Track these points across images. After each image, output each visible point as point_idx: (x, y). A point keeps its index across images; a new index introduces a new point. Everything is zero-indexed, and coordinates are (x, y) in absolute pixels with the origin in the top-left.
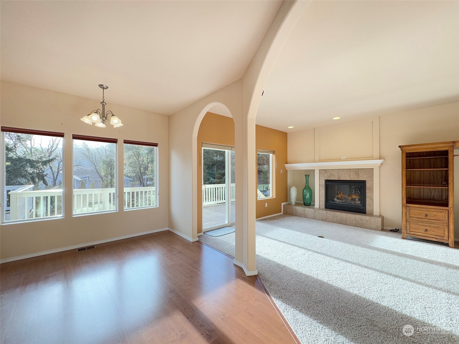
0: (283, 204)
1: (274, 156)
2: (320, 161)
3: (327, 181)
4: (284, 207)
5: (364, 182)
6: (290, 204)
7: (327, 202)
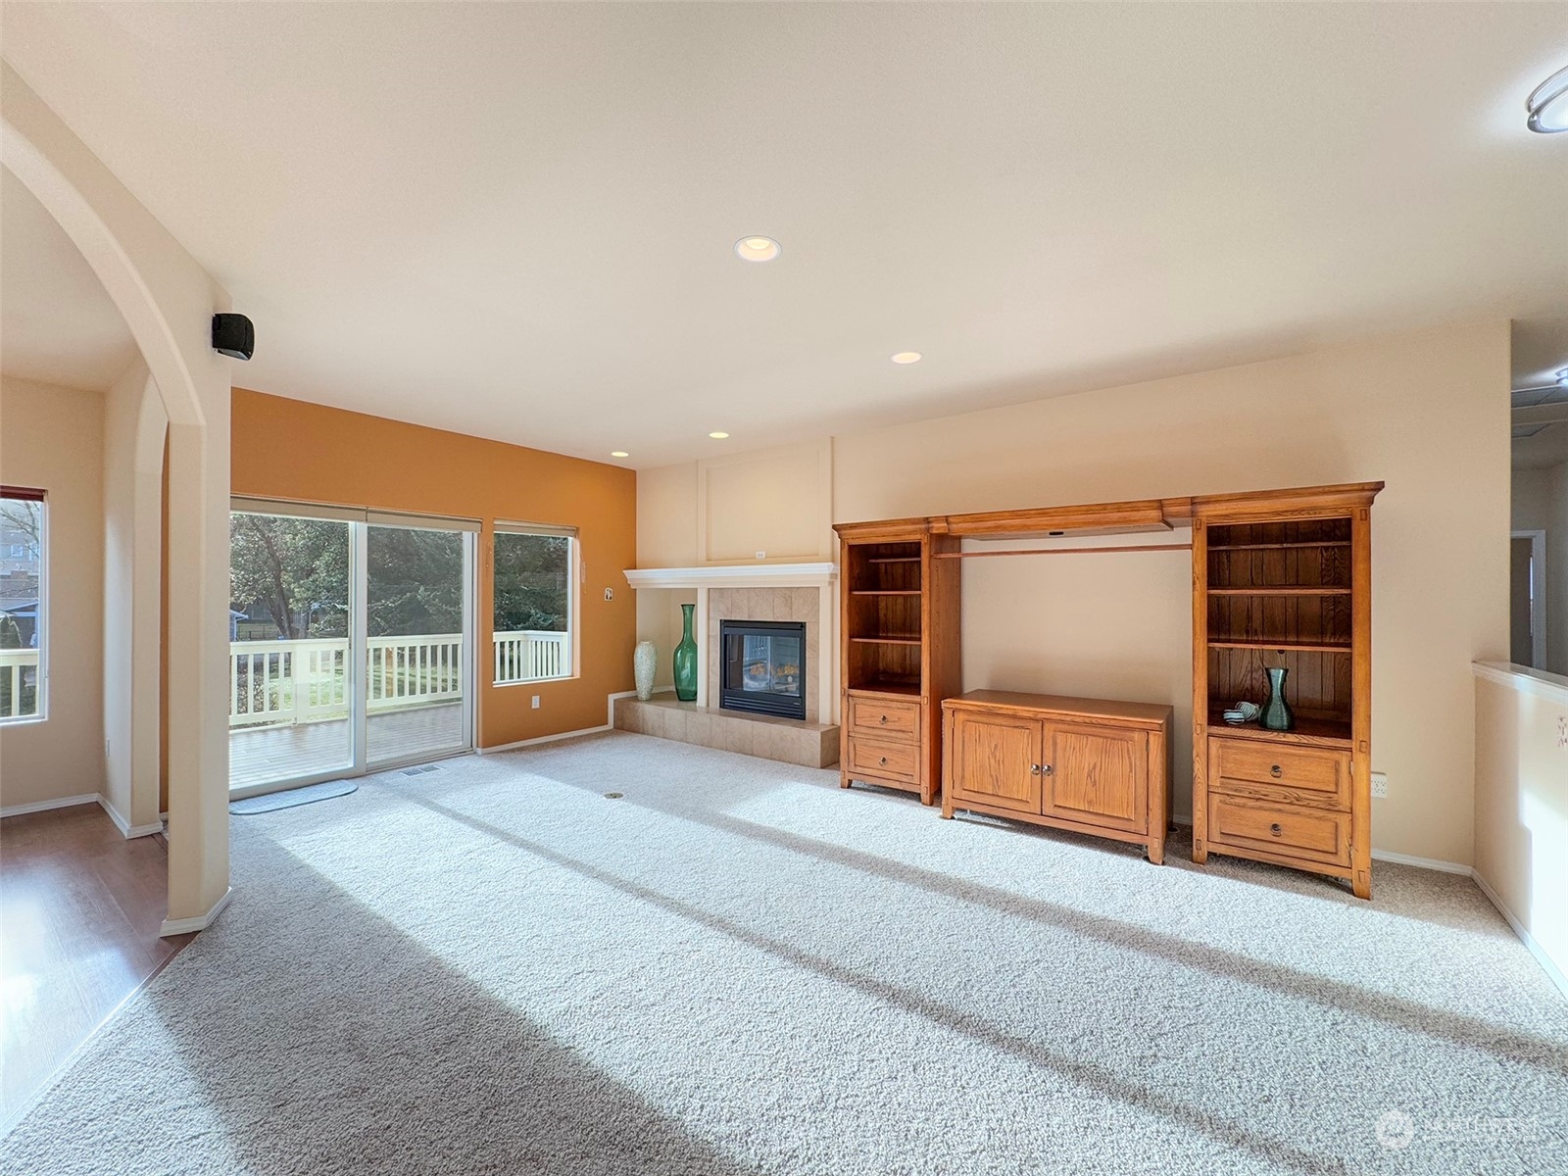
0: (612, 698)
1: (578, 544)
2: (710, 561)
3: (726, 624)
4: (616, 709)
5: (802, 626)
6: (636, 699)
7: (725, 687)
